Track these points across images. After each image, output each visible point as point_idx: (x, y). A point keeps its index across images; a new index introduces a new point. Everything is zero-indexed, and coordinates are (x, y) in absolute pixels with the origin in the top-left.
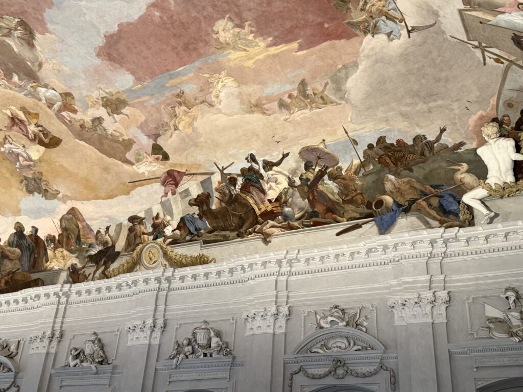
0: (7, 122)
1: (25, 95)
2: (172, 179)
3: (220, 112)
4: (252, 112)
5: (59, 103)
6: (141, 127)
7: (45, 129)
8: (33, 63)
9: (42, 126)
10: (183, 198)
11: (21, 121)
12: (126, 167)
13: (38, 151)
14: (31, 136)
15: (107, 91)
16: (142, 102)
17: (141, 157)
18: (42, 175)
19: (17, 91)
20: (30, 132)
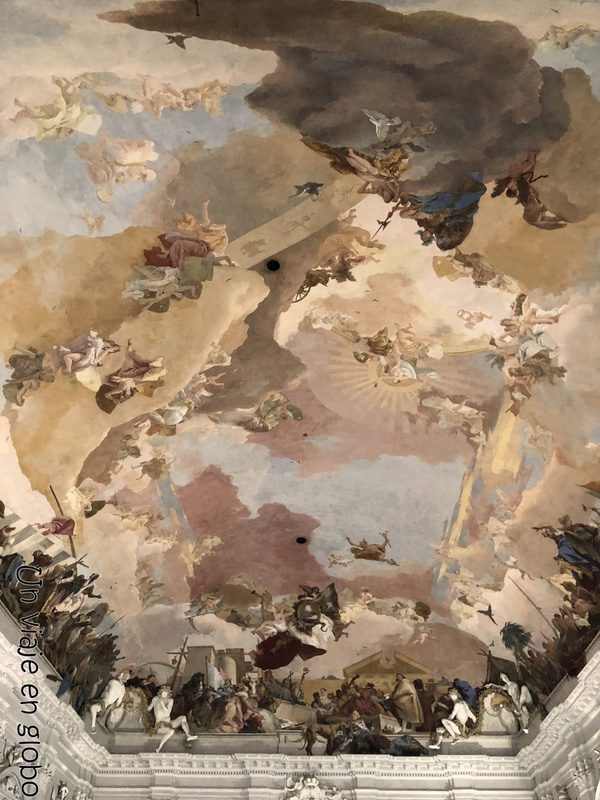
0: (143, 356)
1: (180, 393)
2: (63, 526)
3: (140, 544)
4: (139, 564)
5: (163, 421)
6: (126, 490)
7: (127, 398)
8: (219, 416)
9: (132, 395)
10: (41, 544)
11: (142, 374)
12: (73, 480)
13: (92, 382)
14: (117, 379)
15: (172, 465)
16: (154, 490)
17: (87, 492)
18: (48, 381)
19: (188, 386)
20: (124, 380)
